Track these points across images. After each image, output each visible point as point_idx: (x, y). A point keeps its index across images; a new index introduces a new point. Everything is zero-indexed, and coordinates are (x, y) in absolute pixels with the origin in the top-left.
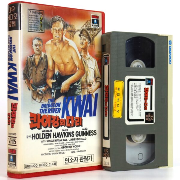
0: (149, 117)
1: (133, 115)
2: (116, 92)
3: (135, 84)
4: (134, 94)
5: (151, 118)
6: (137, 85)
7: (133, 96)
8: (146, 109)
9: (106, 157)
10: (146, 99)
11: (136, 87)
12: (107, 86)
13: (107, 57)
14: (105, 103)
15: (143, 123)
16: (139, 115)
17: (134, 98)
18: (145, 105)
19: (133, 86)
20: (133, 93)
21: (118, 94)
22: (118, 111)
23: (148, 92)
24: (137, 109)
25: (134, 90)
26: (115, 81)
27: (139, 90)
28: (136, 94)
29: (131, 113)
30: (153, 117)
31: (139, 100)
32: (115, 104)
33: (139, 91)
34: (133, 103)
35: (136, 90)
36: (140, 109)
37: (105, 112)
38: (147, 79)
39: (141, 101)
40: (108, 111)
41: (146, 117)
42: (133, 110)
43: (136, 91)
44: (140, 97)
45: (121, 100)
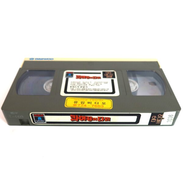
0: (109, 75)
1: (107, 89)
2: (79, 105)
3: (71, 87)
4: (83, 88)
5: (109, 74)
6: (73, 85)
7: (84, 89)
8: (99, 78)
9: (162, 119)
10: (88, 78)
11: (75, 86)
12: (71, 117)
13: (35, 117)
14: (93, 121)
15: (116, 80)
16: (107, 83)
17: (88, 88)
18: (95, 79)
19: (73, 89)
20: (81, 88)
21: (82, 103)
22: (104, 103)
23: (81, 76)
24: (101, 85)
25: (78, 88)
26: (65, 106)
27: (78, 83)
28: (82, 86)
29: (105, 91)
30: (109, 72)
31: (90, 83)
32: (95, 106)
33: (80, 83)
34: (93, 89)
35: (78, 86)
36: (100, 82)
37: (105, 121)
38: (66, 77)
39: (91, 82)
40: (104, 117)
41: (109, 78)
42: (102, 89)
43: (80, 86)
44: (86, 82)
45: (89, 100)
